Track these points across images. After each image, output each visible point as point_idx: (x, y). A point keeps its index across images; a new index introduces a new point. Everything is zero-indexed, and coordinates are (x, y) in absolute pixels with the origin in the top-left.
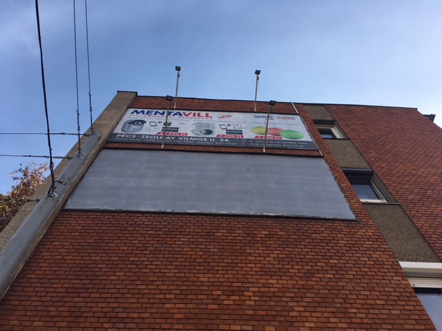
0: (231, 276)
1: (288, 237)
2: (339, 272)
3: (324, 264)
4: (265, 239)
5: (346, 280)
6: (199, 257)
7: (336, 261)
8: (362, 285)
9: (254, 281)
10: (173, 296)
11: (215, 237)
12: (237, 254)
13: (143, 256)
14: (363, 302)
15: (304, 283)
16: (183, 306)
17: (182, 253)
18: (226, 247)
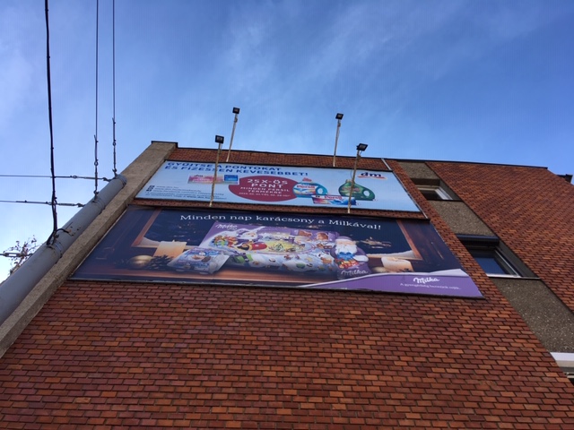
0: (310, 369)
1: (388, 318)
2: (467, 366)
3: (444, 355)
4: (357, 321)
5: (478, 377)
6: (262, 343)
7: (461, 352)
8: (502, 383)
9: (345, 376)
10: (224, 396)
11: (285, 318)
12: (316, 340)
13: (182, 341)
14: (506, 406)
15: (418, 380)
16: (240, 410)
17: (238, 338)
18: (302, 331)
